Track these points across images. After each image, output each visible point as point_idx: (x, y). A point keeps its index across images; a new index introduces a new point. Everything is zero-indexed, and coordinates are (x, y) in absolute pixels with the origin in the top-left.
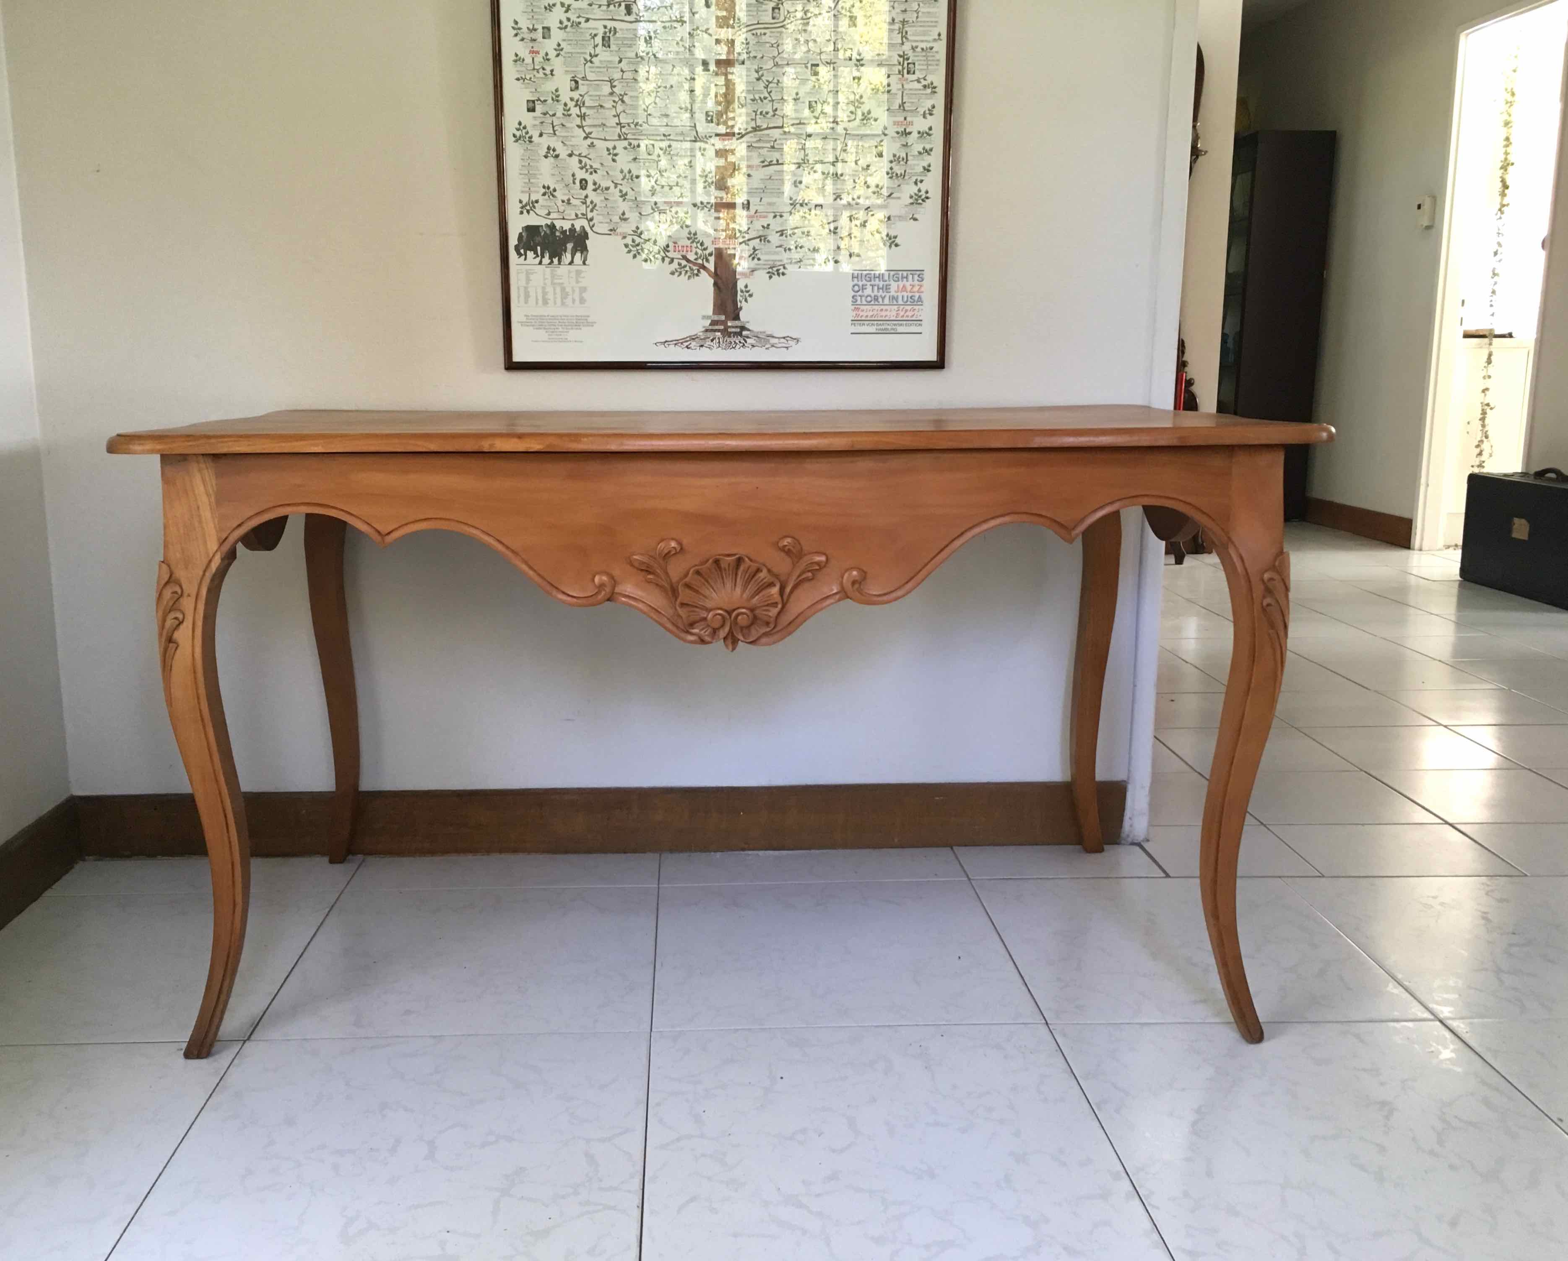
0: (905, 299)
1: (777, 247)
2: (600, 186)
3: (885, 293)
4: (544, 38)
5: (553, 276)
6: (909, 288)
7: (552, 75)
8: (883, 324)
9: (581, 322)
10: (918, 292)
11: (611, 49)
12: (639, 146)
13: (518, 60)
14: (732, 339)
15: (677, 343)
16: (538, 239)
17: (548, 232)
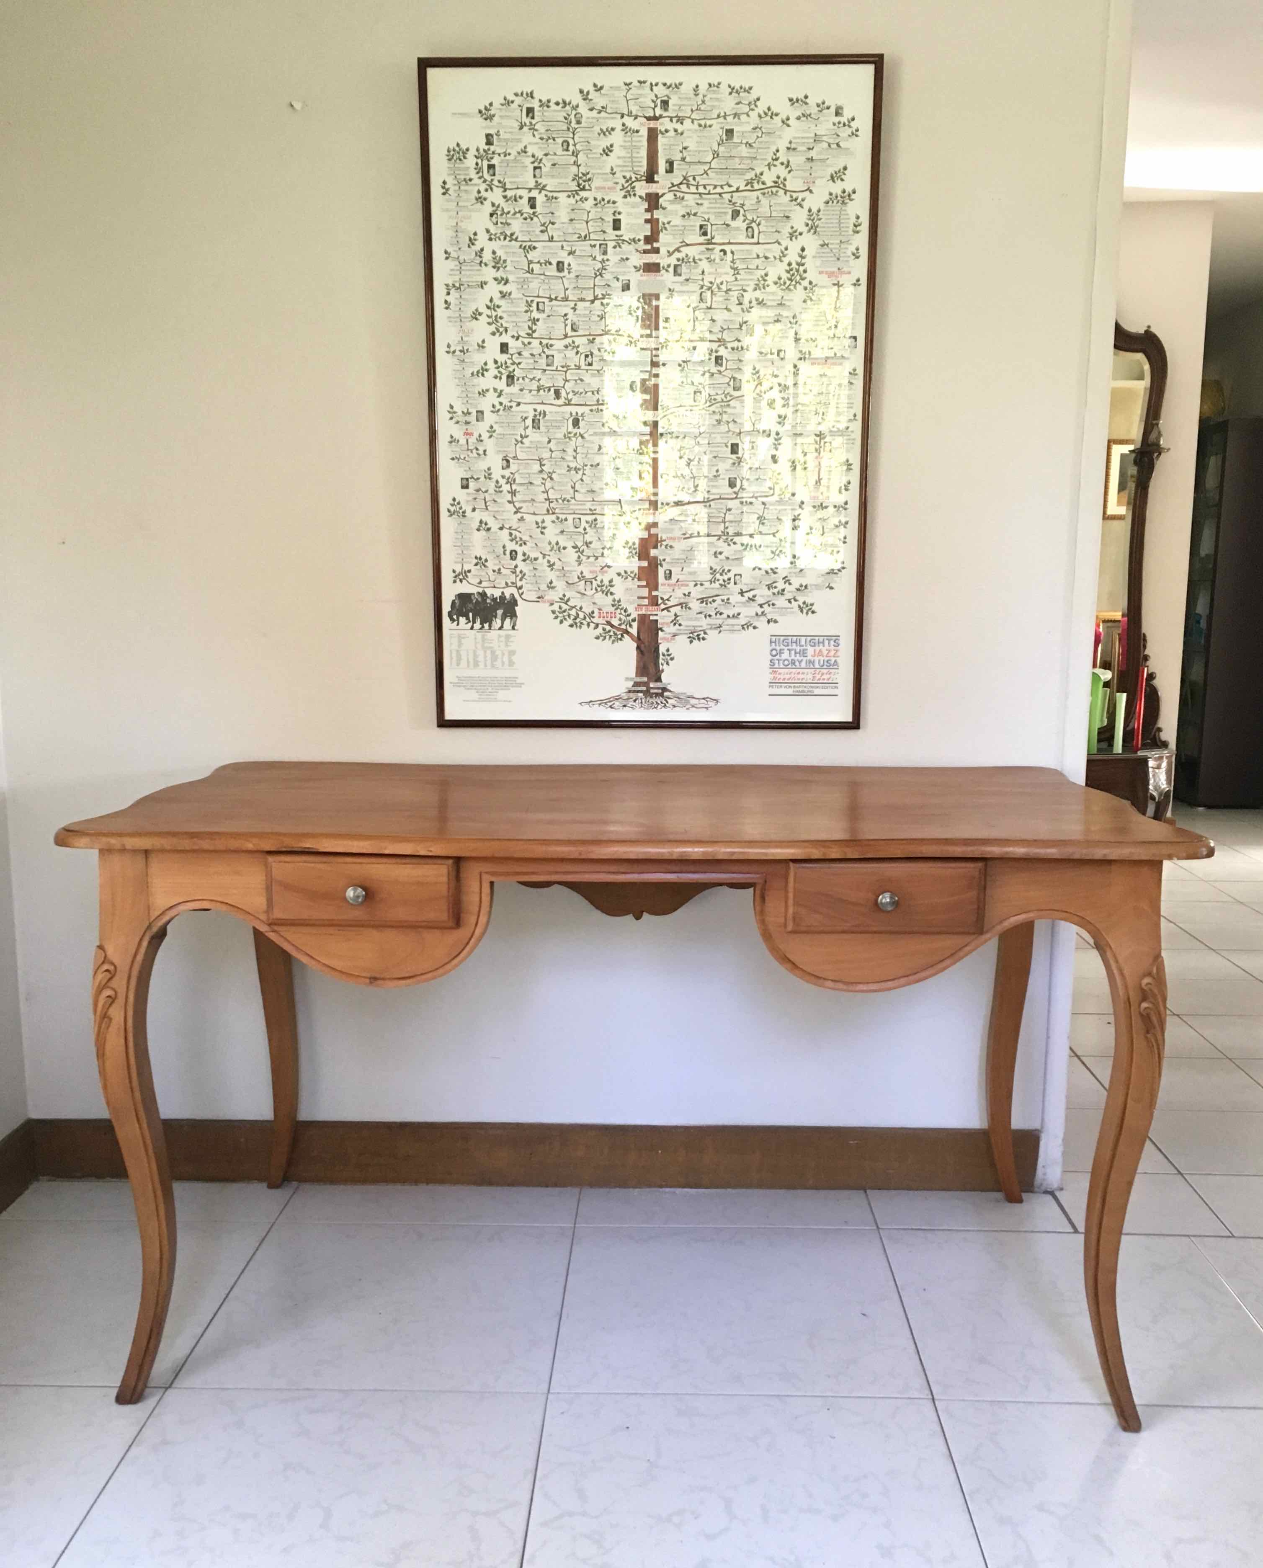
0: (822, 663)
1: (697, 614)
2: (529, 556)
3: (802, 658)
4: (477, 420)
5: (483, 640)
6: (825, 652)
7: (485, 454)
8: (800, 687)
9: (510, 683)
10: (834, 656)
11: (541, 430)
12: (566, 520)
13: (453, 440)
14: (654, 700)
15: (602, 702)
16: (470, 606)
17: (480, 599)
